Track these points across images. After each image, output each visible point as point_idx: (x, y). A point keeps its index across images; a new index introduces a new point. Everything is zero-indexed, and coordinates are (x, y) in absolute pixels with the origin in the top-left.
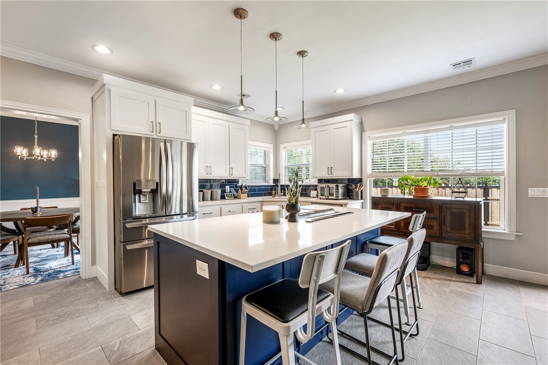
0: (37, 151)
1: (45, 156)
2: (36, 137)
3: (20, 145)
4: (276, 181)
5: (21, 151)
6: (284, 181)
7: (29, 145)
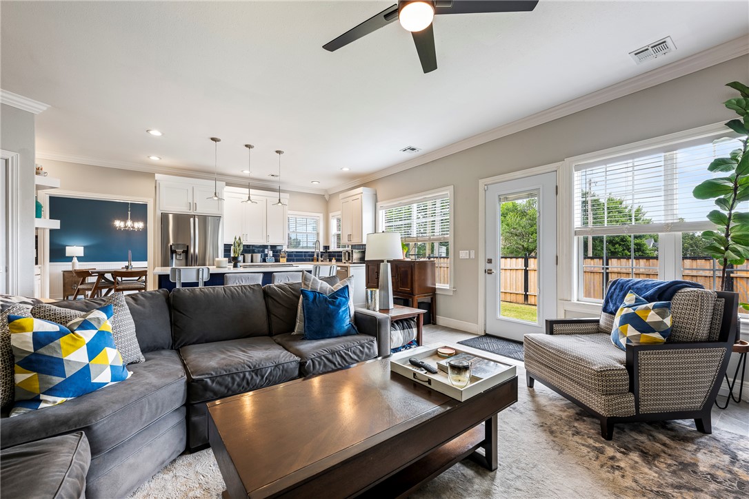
0: (129, 223)
1: (136, 227)
2: (129, 213)
3: (119, 219)
4: (326, 248)
5: (118, 224)
6: (333, 248)
7: (125, 219)
